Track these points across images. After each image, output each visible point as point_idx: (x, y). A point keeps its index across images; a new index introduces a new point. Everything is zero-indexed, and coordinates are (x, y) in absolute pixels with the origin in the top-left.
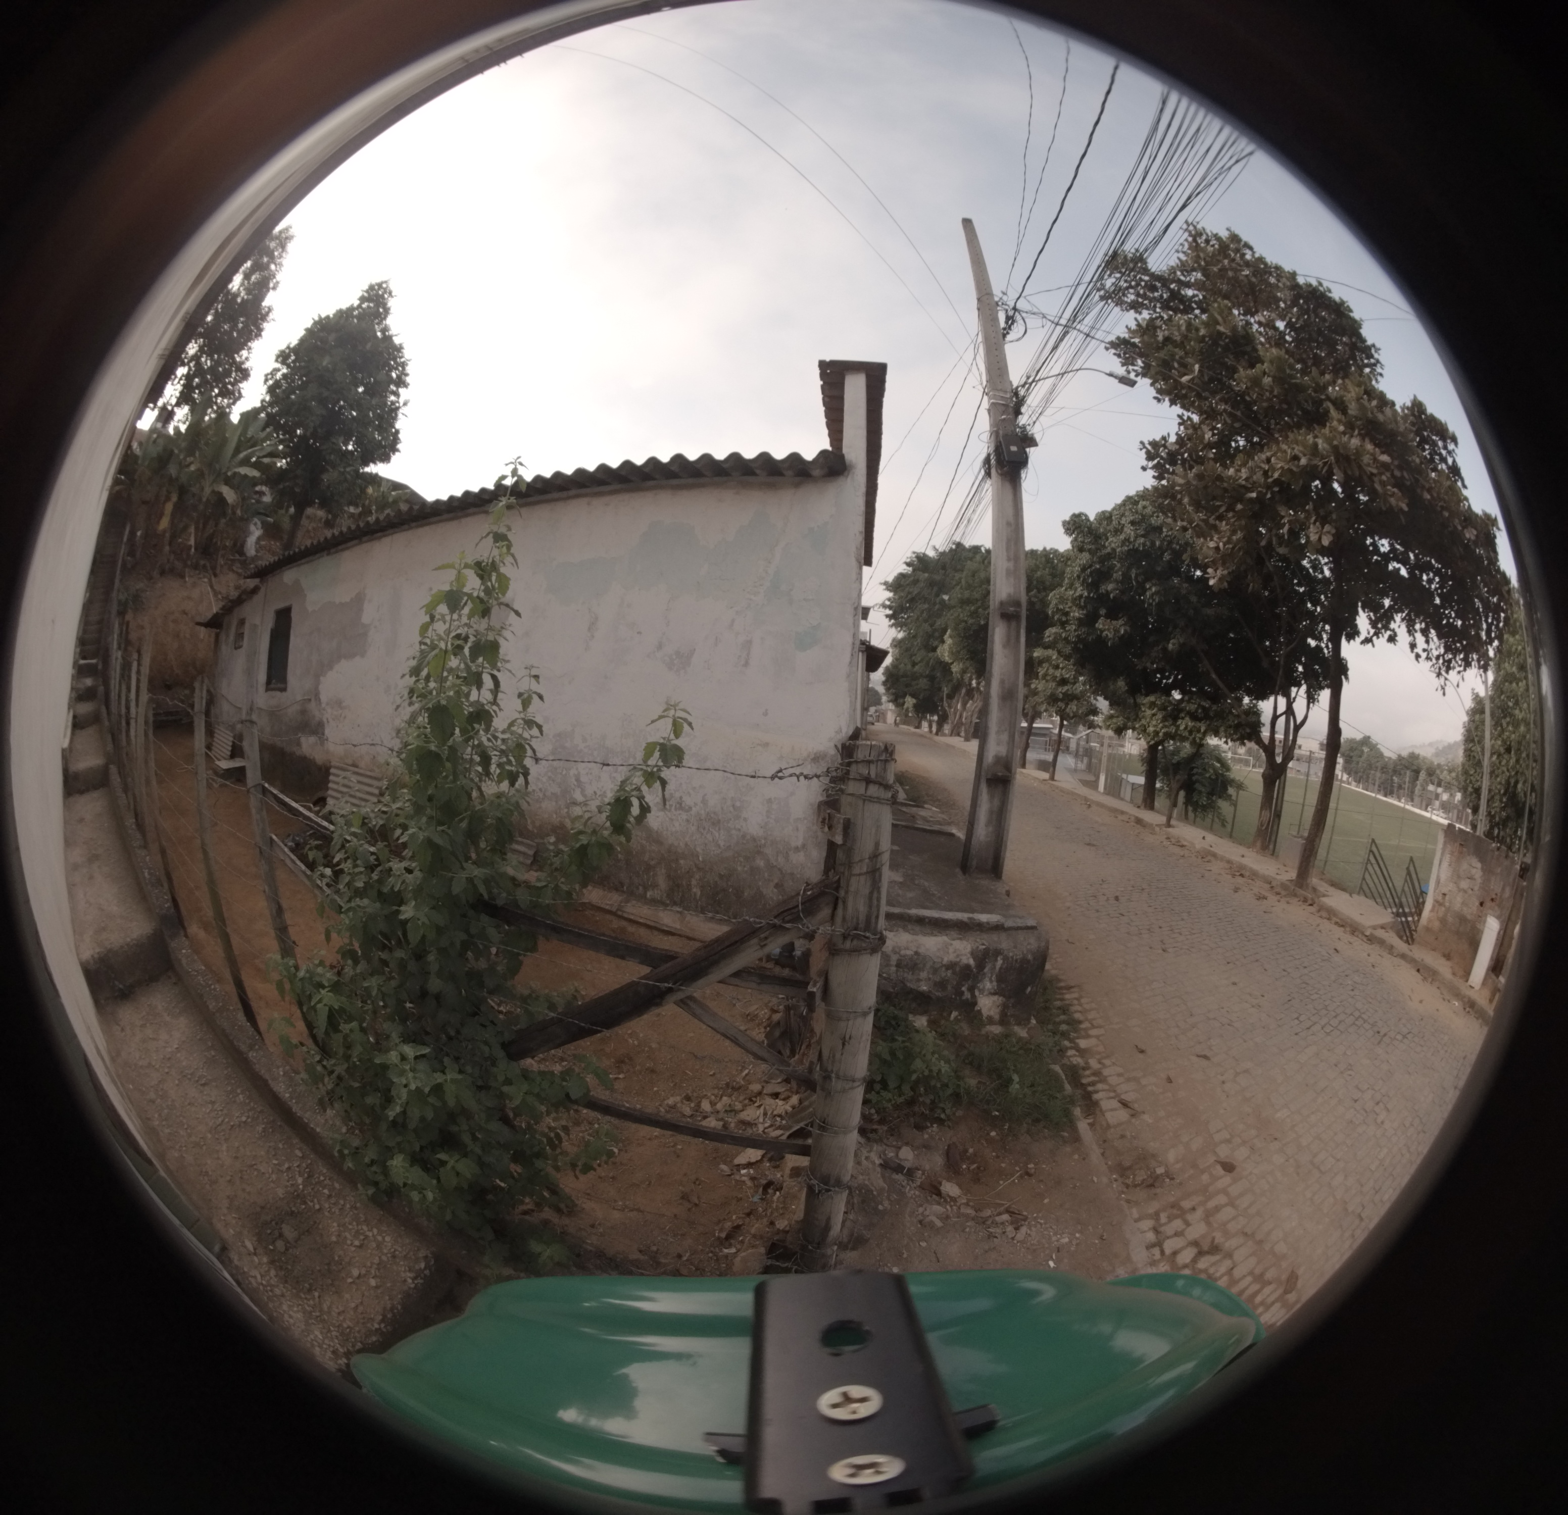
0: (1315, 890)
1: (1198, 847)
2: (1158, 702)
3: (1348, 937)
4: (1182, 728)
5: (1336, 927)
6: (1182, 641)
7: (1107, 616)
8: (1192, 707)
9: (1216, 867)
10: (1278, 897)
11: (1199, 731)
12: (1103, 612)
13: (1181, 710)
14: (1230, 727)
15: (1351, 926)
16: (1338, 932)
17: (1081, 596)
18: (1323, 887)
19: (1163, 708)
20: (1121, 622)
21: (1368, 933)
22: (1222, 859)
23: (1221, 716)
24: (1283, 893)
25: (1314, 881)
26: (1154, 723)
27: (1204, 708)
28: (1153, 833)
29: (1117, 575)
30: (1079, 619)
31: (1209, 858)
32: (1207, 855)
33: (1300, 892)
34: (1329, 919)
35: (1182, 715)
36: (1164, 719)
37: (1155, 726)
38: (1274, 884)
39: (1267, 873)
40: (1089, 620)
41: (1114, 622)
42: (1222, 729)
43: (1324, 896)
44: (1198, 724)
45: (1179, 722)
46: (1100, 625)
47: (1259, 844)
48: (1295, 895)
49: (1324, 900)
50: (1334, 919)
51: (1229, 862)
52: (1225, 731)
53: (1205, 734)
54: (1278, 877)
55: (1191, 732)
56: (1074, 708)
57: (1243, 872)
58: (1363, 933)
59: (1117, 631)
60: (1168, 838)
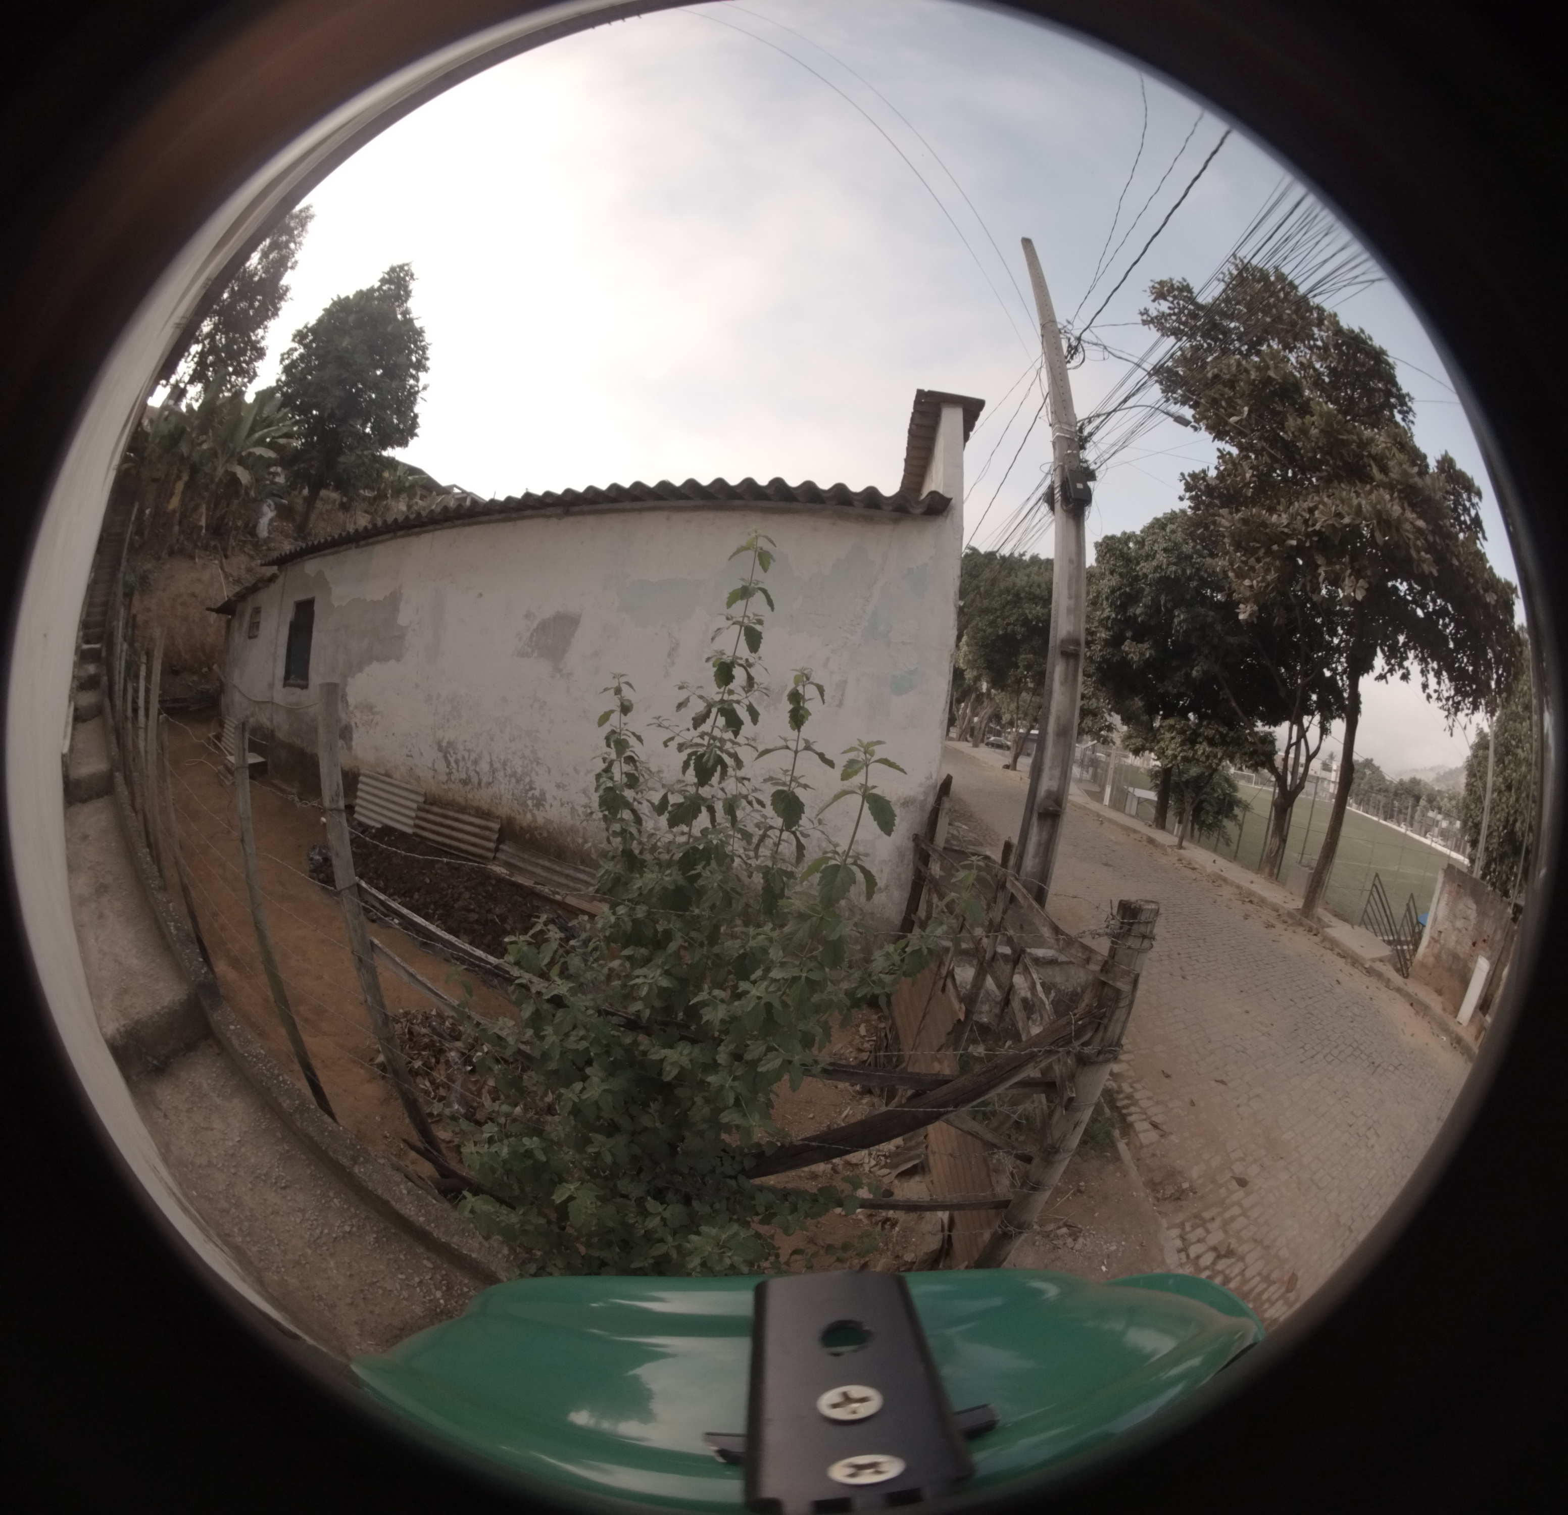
0: (1319, 920)
1: (1209, 870)
2: (1178, 726)
3: (1348, 969)
4: (1200, 753)
5: (1338, 958)
6: (1205, 668)
7: (1133, 639)
8: (1210, 732)
9: (1227, 892)
10: (1285, 926)
11: (1215, 756)
12: (1129, 634)
13: (1199, 735)
14: (1245, 754)
15: (1352, 957)
16: (1340, 962)
17: (1108, 617)
18: (1327, 917)
19: (1182, 732)
20: (1146, 645)
21: (1367, 966)
22: (1232, 884)
23: (1238, 742)
24: (1290, 921)
25: (1319, 911)
26: (1173, 746)
27: (1221, 734)
28: (1165, 854)
29: (1147, 600)
30: (1106, 640)
31: (1220, 882)
32: (1218, 880)
33: (1306, 921)
34: (1332, 950)
35: (1200, 739)
36: (1183, 743)
37: (1174, 749)
38: (1281, 912)
39: (1275, 901)
40: (1116, 642)
41: (1140, 645)
42: (1238, 755)
43: (1329, 926)
44: (1215, 750)
45: (1197, 746)
46: (1126, 646)
47: (1267, 870)
48: (1301, 925)
49: (1328, 930)
50: (1337, 950)
51: (1239, 887)
52: (1241, 758)
53: (1221, 760)
54: (1286, 906)
55: (1208, 757)
56: (1090, 724)
57: (1252, 898)
58: (1362, 965)
59: (1142, 654)
60: (1180, 860)
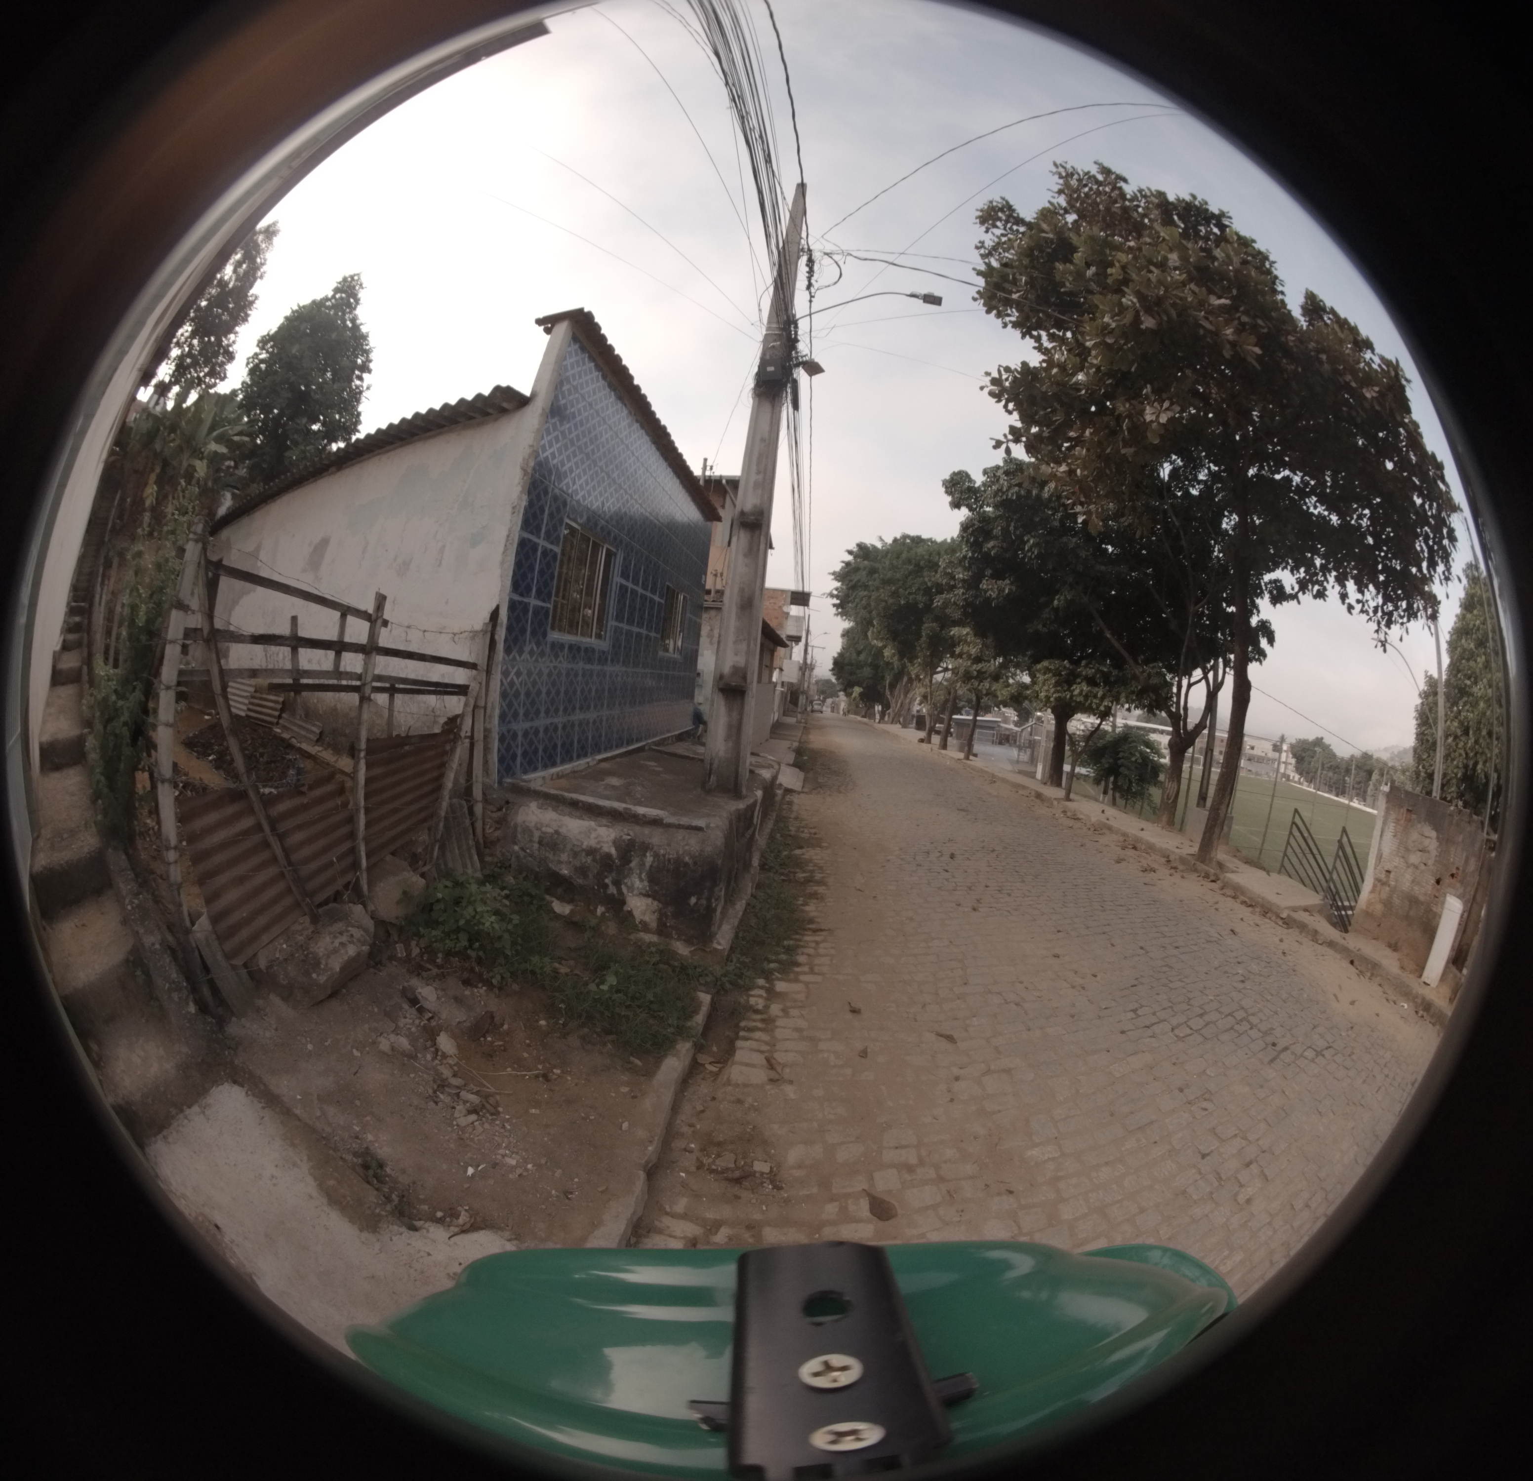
0: (1221, 865)
1: (1094, 820)
2: (1052, 667)
3: (1258, 919)
5: (1243, 907)
6: (1069, 597)
7: (992, 577)
9: (1108, 839)
10: (1172, 871)
12: (989, 572)
15: (1262, 906)
16: (1245, 912)
17: (965, 557)
18: (1231, 862)
20: (1007, 581)
21: (1284, 915)
22: (1117, 832)
24: (1181, 867)
28: (1051, 806)
29: (997, 531)
30: (964, 581)
33: (1201, 866)
38: (1172, 858)
39: (1164, 846)
40: (972, 584)
41: (999, 582)
43: (1233, 872)
46: (984, 585)
47: (1165, 818)
48: (1196, 870)
49: (1229, 875)
50: (1241, 898)
51: (1124, 835)
54: (1177, 851)
57: (1138, 845)
58: (1278, 916)
59: (1001, 590)
60: (1064, 812)
